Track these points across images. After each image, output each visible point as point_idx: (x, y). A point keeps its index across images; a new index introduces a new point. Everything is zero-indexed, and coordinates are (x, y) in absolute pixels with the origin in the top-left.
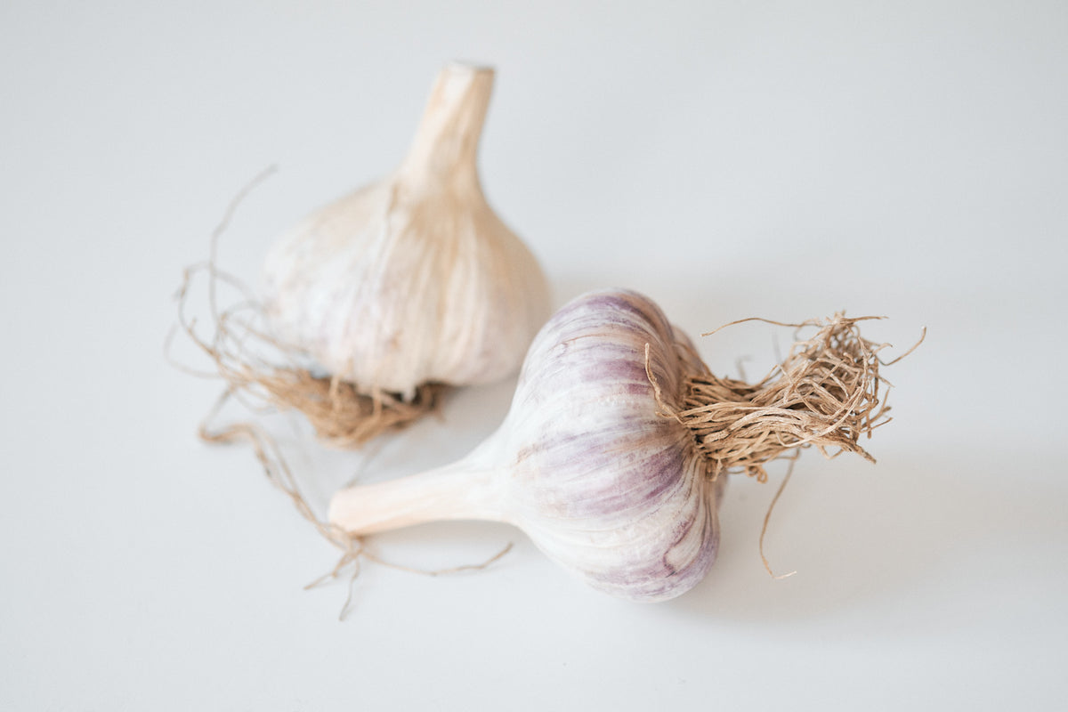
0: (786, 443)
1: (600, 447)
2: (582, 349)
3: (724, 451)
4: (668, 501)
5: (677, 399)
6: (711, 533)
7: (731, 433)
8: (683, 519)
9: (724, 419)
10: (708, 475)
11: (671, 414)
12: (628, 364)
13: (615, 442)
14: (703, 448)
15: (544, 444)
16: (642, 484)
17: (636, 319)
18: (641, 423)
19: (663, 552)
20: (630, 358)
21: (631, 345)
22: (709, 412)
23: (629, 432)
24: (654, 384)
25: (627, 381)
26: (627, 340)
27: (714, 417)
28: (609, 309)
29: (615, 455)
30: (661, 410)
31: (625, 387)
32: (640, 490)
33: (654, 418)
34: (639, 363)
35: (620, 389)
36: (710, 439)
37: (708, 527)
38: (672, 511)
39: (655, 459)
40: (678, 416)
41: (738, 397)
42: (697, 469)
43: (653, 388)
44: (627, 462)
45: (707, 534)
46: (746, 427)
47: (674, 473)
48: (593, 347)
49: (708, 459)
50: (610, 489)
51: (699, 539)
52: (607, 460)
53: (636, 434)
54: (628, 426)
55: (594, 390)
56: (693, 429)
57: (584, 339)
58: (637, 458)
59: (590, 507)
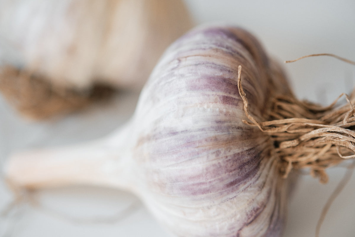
0: (343, 155)
1: (194, 143)
2: (191, 65)
3: (296, 156)
4: (245, 190)
5: (263, 112)
6: (278, 218)
7: (301, 143)
8: (255, 205)
9: (297, 131)
10: (281, 172)
11: (255, 122)
12: (224, 80)
13: (206, 140)
14: (279, 152)
15: (154, 136)
16: (224, 175)
17: (238, 48)
18: (228, 128)
19: (238, 229)
20: (227, 76)
21: (230, 66)
22: (286, 124)
23: (218, 134)
24: (243, 98)
25: (222, 94)
26: (226, 62)
27: (289, 129)
28: (219, 37)
29: (205, 150)
30: (247, 119)
31: (220, 98)
32: (222, 180)
33: (240, 124)
34: (233, 80)
35: (216, 99)
36: (285, 145)
37: (276, 214)
38: (247, 198)
39: (237, 157)
40: (261, 125)
41: (310, 115)
42: (273, 168)
43: (242, 101)
44: (213, 157)
45: (275, 218)
46: (313, 139)
47: (251, 169)
48: (199, 64)
49: (283, 160)
50: (199, 176)
51: (267, 222)
52: (198, 154)
53: (223, 135)
54: (218, 129)
55: (196, 98)
56: (273, 136)
57: (193, 58)
58: (222, 154)
59: (182, 189)
